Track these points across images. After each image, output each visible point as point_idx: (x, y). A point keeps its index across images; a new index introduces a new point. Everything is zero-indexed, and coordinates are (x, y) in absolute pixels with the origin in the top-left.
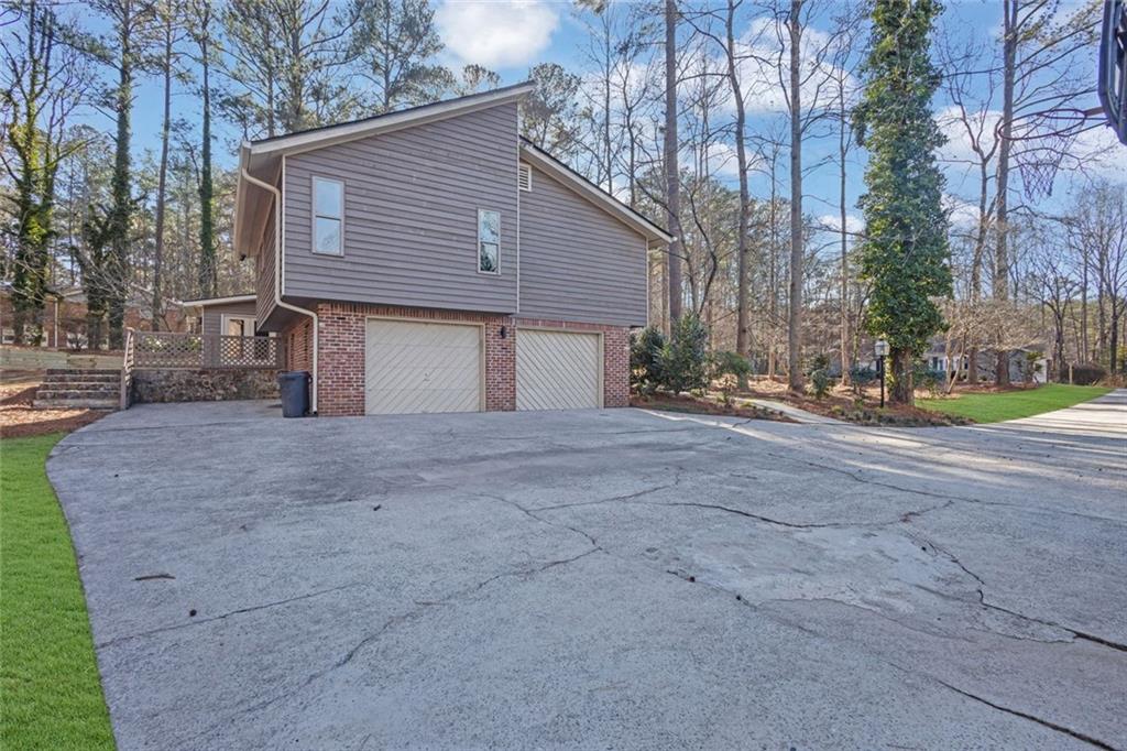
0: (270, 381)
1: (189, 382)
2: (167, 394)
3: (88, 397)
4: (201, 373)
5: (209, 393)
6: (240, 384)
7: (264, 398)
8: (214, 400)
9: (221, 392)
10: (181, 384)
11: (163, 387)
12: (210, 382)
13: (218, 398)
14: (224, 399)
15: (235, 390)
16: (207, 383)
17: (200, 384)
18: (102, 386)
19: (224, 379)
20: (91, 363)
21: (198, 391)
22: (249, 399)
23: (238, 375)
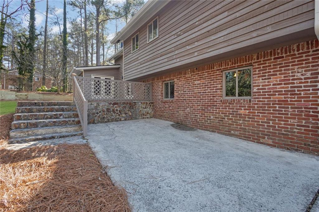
0: (146, 108)
1: (108, 110)
2: (96, 118)
3: (55, 125)
4: (115, 104)
5: (118, 117)
6: (132, 110)
7: (143, 118)
8: (121, 120)
9: (124, 115)
10: (104, 111)
11: (94, 114)
12: (119, 109)
13: (122, 119)
14: (126, 120)
15: (130, 114)
16: (117, 110)
17: (113, 111)
18: (61, 115)
19: (125, 107)
20: (26, 97)
21: (112, 115)
22: (137, 119)
23: (131, 105)
